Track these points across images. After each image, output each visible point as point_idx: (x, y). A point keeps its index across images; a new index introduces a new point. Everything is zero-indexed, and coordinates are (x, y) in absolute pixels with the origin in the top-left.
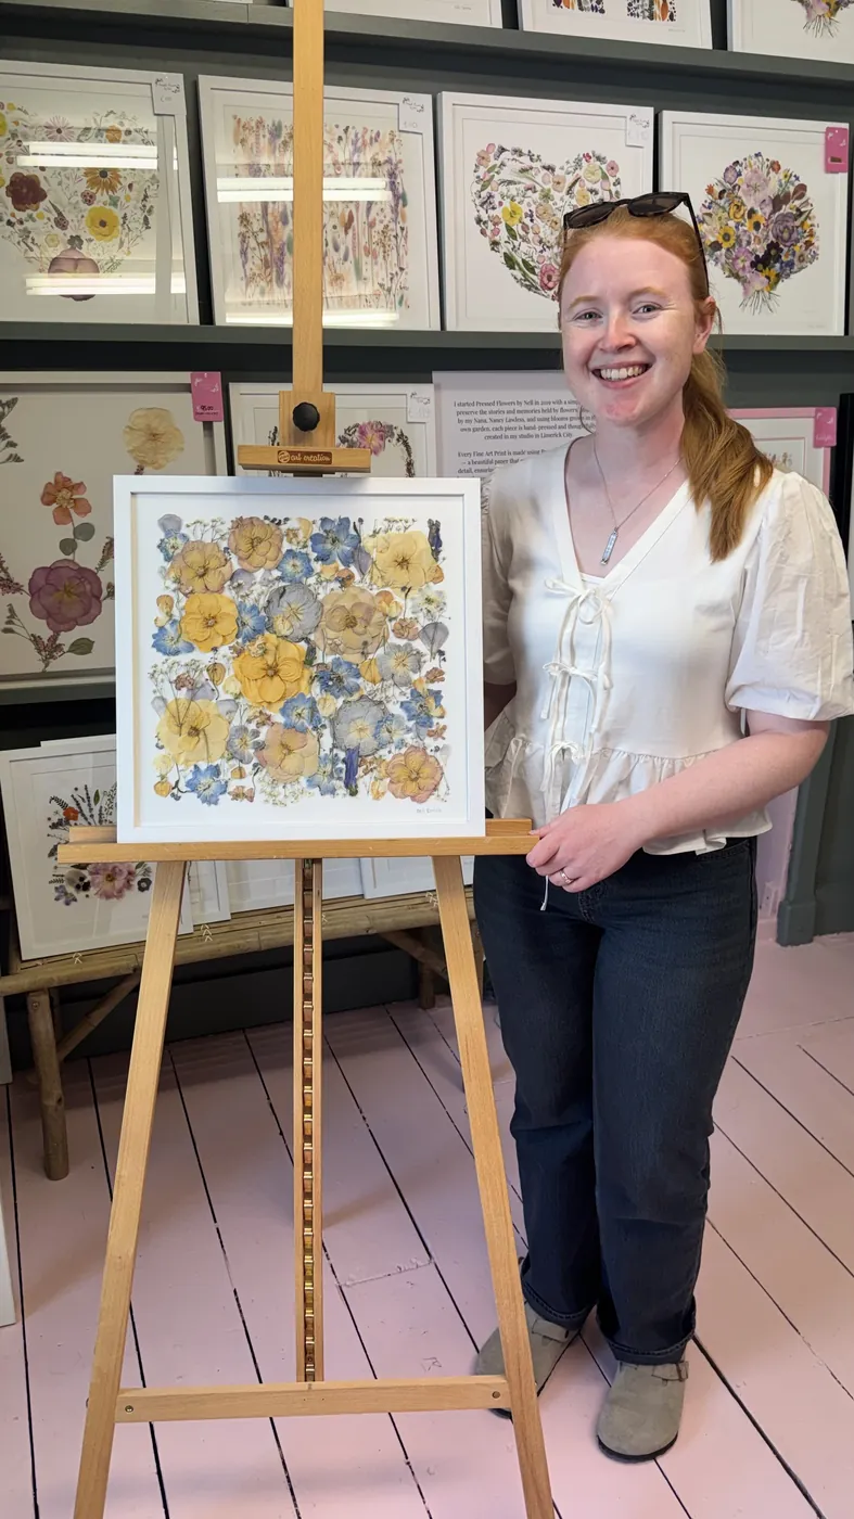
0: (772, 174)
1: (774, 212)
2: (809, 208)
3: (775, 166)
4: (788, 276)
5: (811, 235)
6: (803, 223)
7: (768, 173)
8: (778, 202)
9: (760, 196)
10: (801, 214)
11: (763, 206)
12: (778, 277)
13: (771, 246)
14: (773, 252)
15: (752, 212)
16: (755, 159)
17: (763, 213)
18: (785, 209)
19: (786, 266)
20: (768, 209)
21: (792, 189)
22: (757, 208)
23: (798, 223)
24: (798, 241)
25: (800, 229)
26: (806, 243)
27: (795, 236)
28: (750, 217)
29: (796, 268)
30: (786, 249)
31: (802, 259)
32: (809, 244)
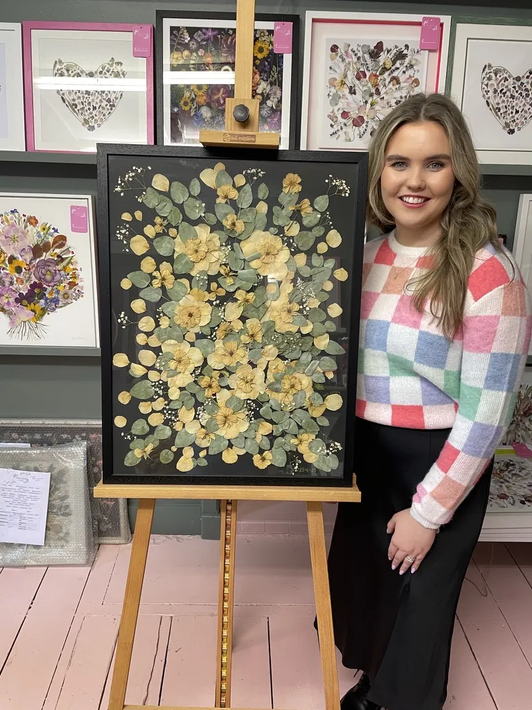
0: (30, 227)
1: (35, 258)
2: (71, 255)
3: (32, 221)
4: (54, 310)
5: (75, 277)
6: (65, 268)
7: (26, 227)
8: (37, 250)
9: (19, 245)
10: (63, 260)
11: (23, 254)
12: (44, 311)
13: (34, 286)
14: (36, 291)
15: (12, 259)
16: (10, 215)
17: (24, 259)
18: (46, 256)
19: (51, 301)
20: (29, 256)
21: (51, 240)
22: (17, 255)
23: (60, 267)
24: (61, 282)
25: (62, 273)
26: (70, 283)
27: (58, 277)
28: (10, 262)
29: (60, 304)
30: (49, 289)
31: (66, 296)
32: (72, 285)
